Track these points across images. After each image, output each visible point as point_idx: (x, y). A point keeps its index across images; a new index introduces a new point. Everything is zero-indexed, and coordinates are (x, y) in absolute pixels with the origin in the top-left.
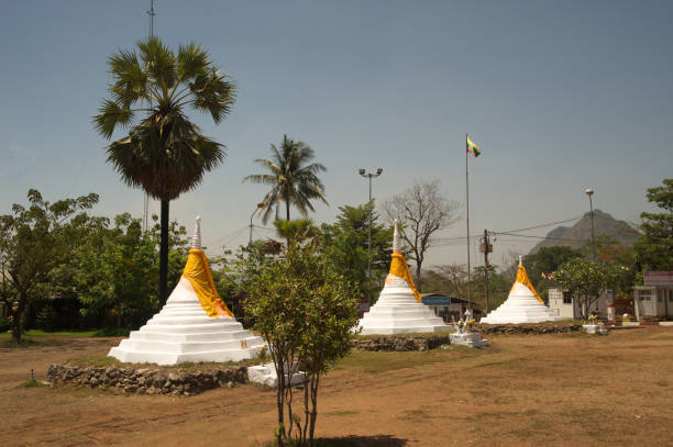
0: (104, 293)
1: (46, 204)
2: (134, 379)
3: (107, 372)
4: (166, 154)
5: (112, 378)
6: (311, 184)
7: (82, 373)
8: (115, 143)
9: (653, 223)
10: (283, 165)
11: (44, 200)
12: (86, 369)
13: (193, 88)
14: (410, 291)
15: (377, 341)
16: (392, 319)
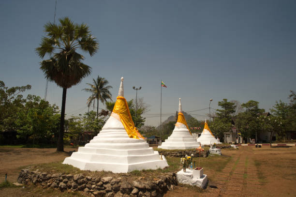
0: (28, 129)
1: (7, 88)
2: (102, 186)
3: (75, 178)
4: (68, 67)
5: (80, 184)
6: (107, 93)
7: (50, 178)
8: (44, 61)
9: (219, 112)
10: (97, 86)
11: (6, 86)
12: (54, 175)
13: (80, 42)
14: (187, 130)
15: (181, 153)
16: (182, 142)
